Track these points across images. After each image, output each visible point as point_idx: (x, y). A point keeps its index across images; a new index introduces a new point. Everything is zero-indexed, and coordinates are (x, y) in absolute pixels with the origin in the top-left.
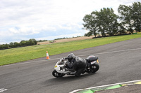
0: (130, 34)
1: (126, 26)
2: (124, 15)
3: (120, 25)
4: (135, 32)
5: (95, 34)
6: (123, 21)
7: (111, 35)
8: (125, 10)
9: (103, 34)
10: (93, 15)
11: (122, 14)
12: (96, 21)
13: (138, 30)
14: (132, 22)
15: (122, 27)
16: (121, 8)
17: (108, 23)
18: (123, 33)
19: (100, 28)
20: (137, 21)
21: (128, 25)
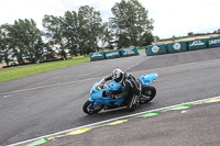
0: (62, 59)
1: (56, 48)
2: (53, 30)
3: (46, 45)
4: (69, 56)
5: (7, 61)
6: (50, 39)
7: (33, 62)
8: (53, 23)
9: (20, 60)
10: (3, 30)
11: (50, 28)
12: (8, 40)
13: (74, 53)
14: (65, 41)
15: (50, 50)
16: (46, 19)
17: (27, 43)
18: (51, 58)
19: (15, 51)
20: (72, 39)
21: (58, 46)
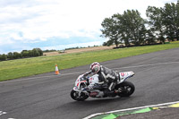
0: (161, 43)
1: (156, 34)
2: (154, 19)
3: (148, 31)
4: (167, 41)
5: (117, 43)
6: (152, 26)
7: (137, 45)
8: (155, 13)
9: (127, 43)
10: (114, 19)
11: (152, 17)
12: (118, 27)
13: (171, 38)
14: (164, 28)
15: (151, 35)
16: (150, 9)
17: (132, 29)
18: (151, 42)
19: (123, 35)
20: (171, 27)
21: (158, 32)
